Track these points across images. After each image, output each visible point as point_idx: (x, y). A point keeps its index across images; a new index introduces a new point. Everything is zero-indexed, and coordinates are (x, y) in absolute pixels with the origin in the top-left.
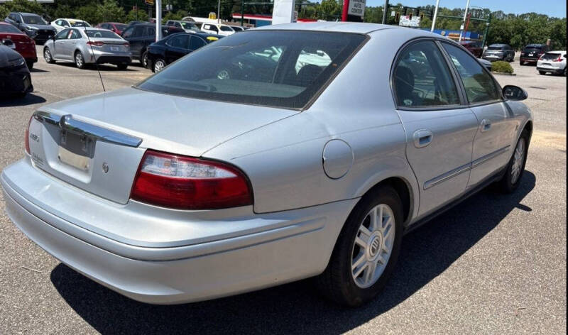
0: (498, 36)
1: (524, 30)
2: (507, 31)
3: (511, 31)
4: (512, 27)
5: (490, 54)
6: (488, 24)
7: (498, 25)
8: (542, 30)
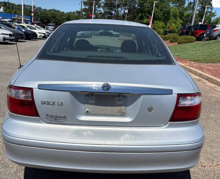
0: (45, 19)
1: (55, 17)
2: (48, 17)
3: (50, 17)
4: (50, 16)
5: (49, 28)
6: (40, 13)
7: (44, 14)
8: (63, 17)
